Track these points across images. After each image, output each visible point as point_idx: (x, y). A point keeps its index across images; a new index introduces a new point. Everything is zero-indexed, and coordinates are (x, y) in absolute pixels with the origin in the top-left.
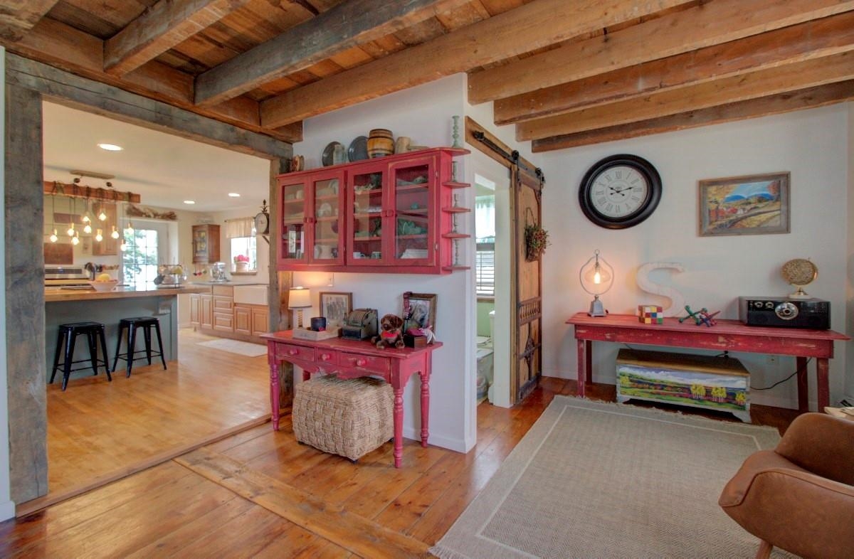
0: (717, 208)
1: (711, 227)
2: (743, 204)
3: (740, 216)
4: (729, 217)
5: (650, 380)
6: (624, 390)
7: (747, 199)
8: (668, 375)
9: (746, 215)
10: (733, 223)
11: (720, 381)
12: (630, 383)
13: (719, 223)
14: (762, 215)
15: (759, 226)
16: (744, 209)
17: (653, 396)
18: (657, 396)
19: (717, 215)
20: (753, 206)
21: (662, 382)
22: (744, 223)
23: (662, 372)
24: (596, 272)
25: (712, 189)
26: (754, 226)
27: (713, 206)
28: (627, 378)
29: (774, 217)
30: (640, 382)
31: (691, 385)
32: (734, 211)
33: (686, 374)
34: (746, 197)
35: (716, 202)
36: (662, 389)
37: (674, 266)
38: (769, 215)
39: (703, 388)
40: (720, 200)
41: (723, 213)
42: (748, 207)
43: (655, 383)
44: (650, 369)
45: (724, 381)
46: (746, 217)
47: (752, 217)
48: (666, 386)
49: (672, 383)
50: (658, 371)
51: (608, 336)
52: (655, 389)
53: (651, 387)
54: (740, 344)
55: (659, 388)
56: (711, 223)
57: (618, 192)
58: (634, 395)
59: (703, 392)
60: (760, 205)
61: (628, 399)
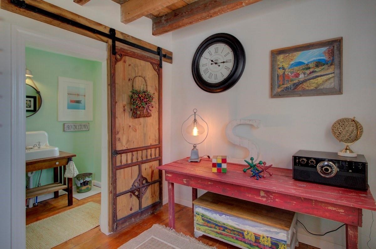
0: (284, 73)
1: (279, 90)
2: (304, 69)
3: (302, 80)
4: (293, 81)
5: (216, 222)
6: (198, 226)
7: (307, 65)
8: (228, 219)
9: (306, 78)
10: (296, 85)
11: (267, 231)
12: (202, 221)
13: (285, 86)
14: (319, 78)
15: (316, 88)
16: (304, 74)
17: (218, 235)
18: (221, 236)
19: (284, 80)
20: (311, 70)
21: (224, 224)
22: (305, 85)
23: (224, 216)
24: (194, 126)
25: (281, 57)
26: (312, 88)
27: (281, 72)
28: (201, 217)
29: (329, 79)
30: (209, 222)
31: (245, 231)
32: (297, 75)
33: (241, 220)
34: (306, 62)
35: (283, 68)
36: (224, 230)
37: (251, 123)
38: (325, 78)
39: (253, 235)
40: (286, 66)
41: (289, 77)
42: (308, 72)
43: (219, 224)
44: (216, 212)
45: (270, 231)
46: (305, 81)
47: (312, 80)
48: (227, 228)
49: (231, 226)
50: (221, 214)
51: (185, 181)
52: (219, 229)
53: (216, 227)
54: (277, 200)
55: (222, 229)
56: (279, 86)
57: (216, 63)
58: (205, 232)
59: (253, 239)
60: (317, 70)
61: (202, 235)
